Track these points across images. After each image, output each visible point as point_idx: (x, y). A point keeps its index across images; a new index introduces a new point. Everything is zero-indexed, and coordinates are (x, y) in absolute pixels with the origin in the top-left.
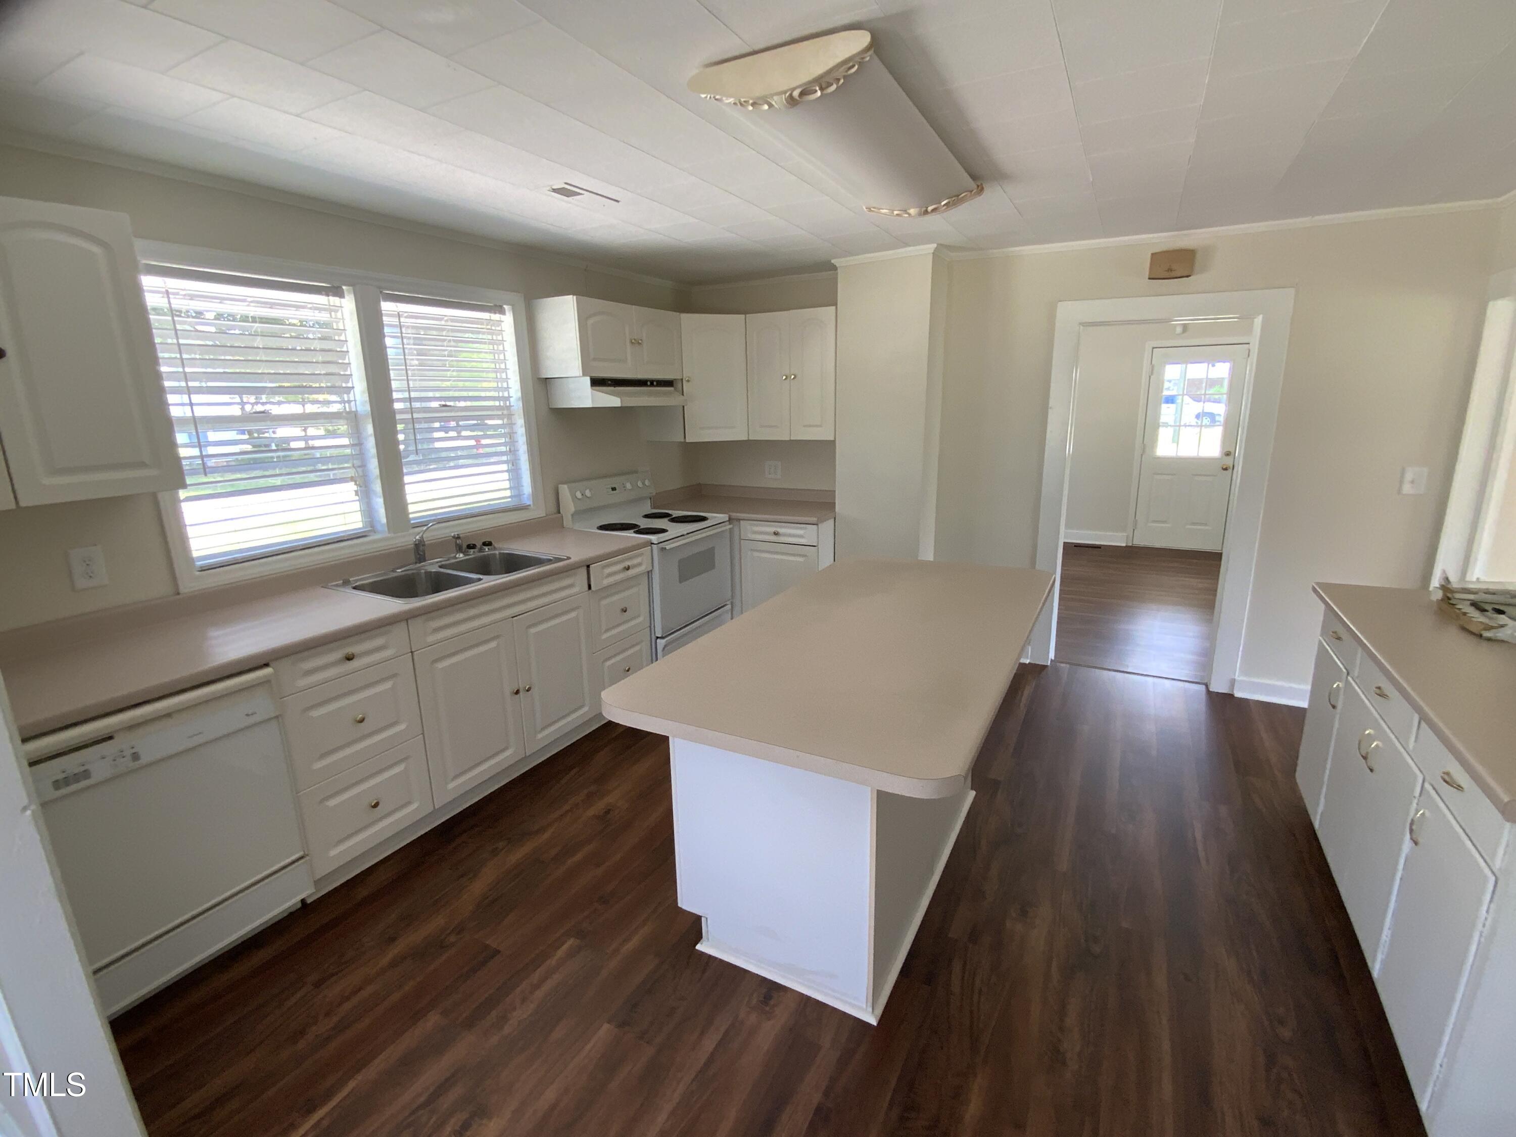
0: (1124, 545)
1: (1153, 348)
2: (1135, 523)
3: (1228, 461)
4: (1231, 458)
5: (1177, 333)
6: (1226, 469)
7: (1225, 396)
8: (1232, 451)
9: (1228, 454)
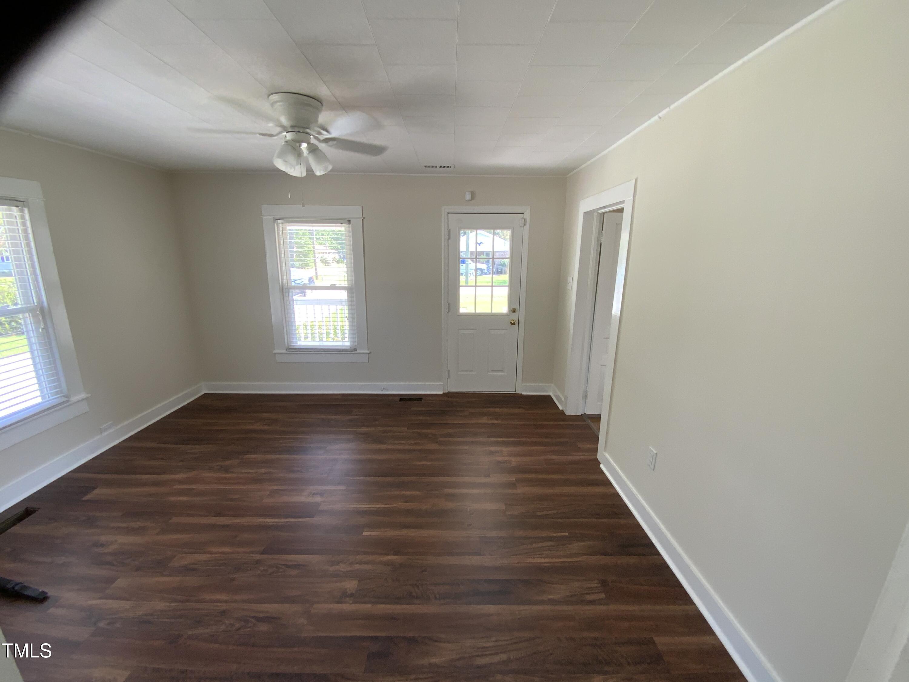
0: (441, 393)
1: (448, 213)
2: (449, 372)
3: (515, 317)
4: (516, 314)
5: (466, 200)
6: (514, 324)
7: (508, 260)
8: (517, 308)
9: (514, 311)
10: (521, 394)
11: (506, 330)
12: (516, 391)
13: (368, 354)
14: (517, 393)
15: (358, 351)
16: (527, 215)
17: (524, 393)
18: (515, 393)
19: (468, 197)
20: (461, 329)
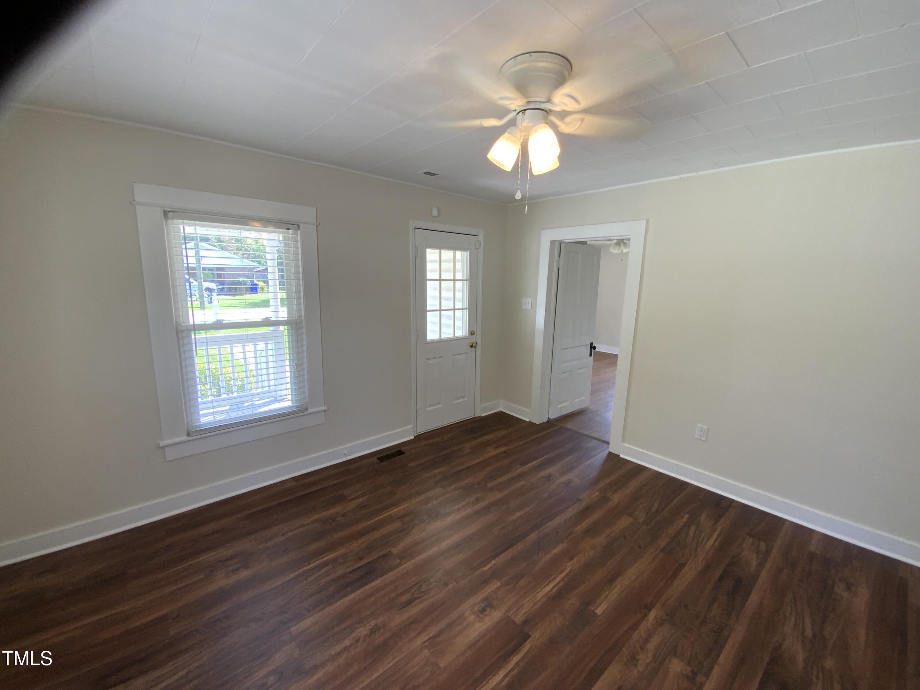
1: (416, 228)
2: (417, 411)
3: (473, 339)
4: (474, 336)
5: (433, 216)
6: (472, 347)
9: (473, 333)
10: (480, 417)
11: (466, 353)
12: (474, 415)
13: (325, 411)
14: (476, 416)
15: (310, 410)
16: (481, 237)
17: (483, 415)
18: (474, 417)
19: (435, 213)
20: (429, 359)
